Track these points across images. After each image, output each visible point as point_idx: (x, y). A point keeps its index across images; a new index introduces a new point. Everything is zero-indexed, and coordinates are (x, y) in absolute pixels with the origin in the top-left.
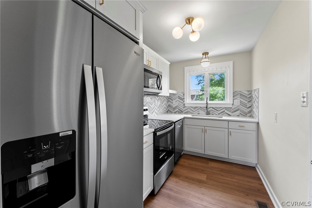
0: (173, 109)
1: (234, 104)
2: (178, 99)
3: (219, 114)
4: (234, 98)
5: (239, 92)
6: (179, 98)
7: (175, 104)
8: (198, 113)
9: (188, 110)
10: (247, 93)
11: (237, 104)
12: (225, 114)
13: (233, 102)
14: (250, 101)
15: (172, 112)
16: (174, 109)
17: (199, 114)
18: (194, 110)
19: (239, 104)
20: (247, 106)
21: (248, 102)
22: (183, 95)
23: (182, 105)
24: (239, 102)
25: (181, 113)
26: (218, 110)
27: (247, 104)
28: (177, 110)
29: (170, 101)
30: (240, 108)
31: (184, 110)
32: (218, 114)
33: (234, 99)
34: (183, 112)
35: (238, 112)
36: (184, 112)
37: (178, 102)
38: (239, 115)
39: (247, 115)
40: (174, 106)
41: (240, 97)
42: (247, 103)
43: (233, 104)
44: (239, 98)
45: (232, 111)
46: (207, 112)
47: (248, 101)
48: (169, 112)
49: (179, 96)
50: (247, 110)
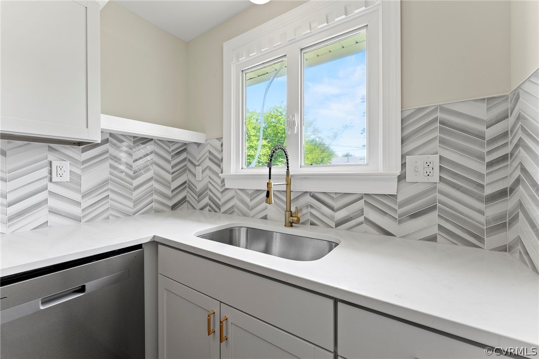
0: (196, 197)
1: (409, 179)
2: (208, 163)
3: (338, 224)
4: (410, 146)
5: (436, 109)
6: (211, 157)
7: (200, 180)
8: (262, 215)
9: (235, 201)
10: (481, 112)
11: (426, 179)
12: (365, 227)
13: (403, 165)
14: (505, 158)
15: (195, 208)
16: (200, 195)
17: (265, 218)
18: (251, 204)
19: (438, 180)
20: (482, 186)
21: (490, 164)
22: (220, 148)
23: (219, 182)
24: (437, 169)
25: (215, 211)
26: (336, 205)
27: (481, 176)
28: (206, 200)
29: (190, 171)
30: (440, 197)
31: (223, 200)
32: (333, 225)
33: (409, 154)
34: (219, 209)
35: (429, 223)
36: (223, 209)
37: (208, 172)
38: (433, 239)
39: (481, 240)
40: (199, 187)
41: (442, 141)
42: (482, 168)
43: (401, 178)
44: (437, 143)
45: (400, 211)
46: (288, 214)
47: (488, 159)
48: (189, 206)
49: (210, 152)
50: (482, 213)
